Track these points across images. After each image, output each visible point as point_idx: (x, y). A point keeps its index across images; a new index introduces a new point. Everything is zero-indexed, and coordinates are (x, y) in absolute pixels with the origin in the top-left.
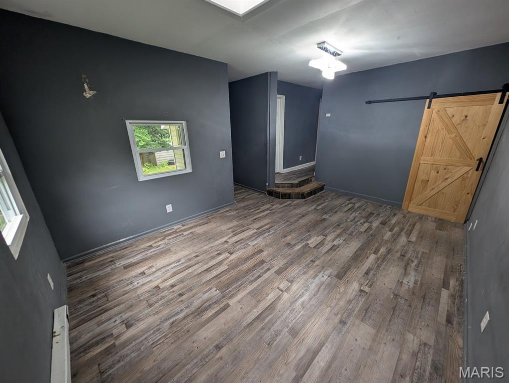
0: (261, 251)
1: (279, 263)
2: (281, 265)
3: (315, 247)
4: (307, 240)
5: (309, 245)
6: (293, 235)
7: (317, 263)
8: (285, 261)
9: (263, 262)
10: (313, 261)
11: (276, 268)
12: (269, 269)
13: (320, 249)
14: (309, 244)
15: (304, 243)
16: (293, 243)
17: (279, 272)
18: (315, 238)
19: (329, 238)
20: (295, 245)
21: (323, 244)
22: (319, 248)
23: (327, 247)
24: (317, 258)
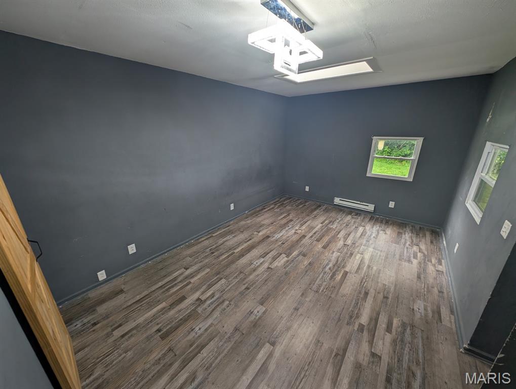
0: (324, 247)
1: (306, 241)
2: (304, 240)
3: (281, 254)
4: (288, 261)
5: (286, 255)
6: (303, 267)
7: (280, 243)
8: (302, 242)
9: (318, 240)
10: (283, 244)
11: (306, 238)
12: (311, 237)
13: (276, 253)
14: (286, 257)
15: (291, 257)
16: (301, 257)
17: (304, 236)
18: (279, 265)
19: (266, 265)
20: (298, 255)
21: (273, 258)
22: (278, 253)
23: (270, 255)
24: (280, 246)
